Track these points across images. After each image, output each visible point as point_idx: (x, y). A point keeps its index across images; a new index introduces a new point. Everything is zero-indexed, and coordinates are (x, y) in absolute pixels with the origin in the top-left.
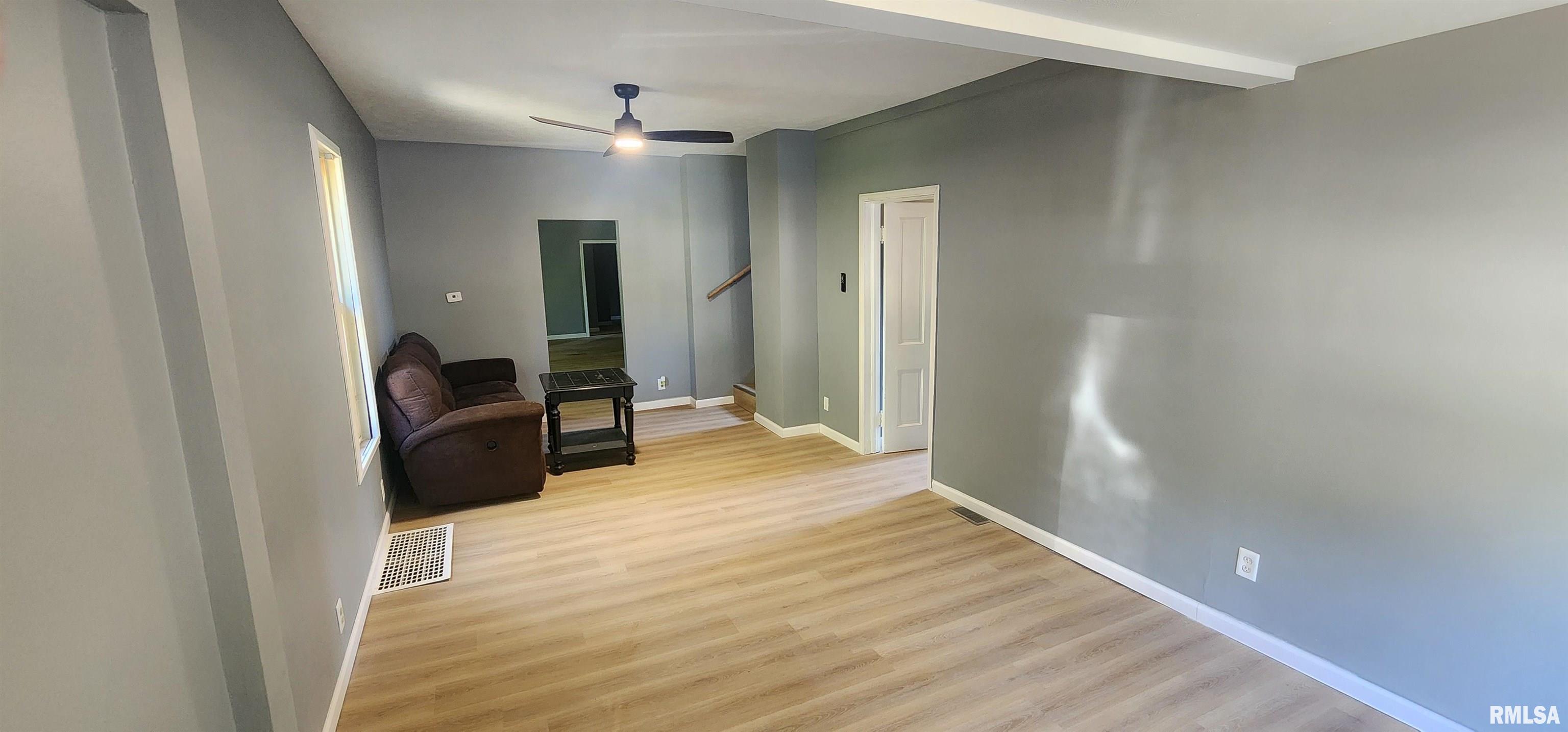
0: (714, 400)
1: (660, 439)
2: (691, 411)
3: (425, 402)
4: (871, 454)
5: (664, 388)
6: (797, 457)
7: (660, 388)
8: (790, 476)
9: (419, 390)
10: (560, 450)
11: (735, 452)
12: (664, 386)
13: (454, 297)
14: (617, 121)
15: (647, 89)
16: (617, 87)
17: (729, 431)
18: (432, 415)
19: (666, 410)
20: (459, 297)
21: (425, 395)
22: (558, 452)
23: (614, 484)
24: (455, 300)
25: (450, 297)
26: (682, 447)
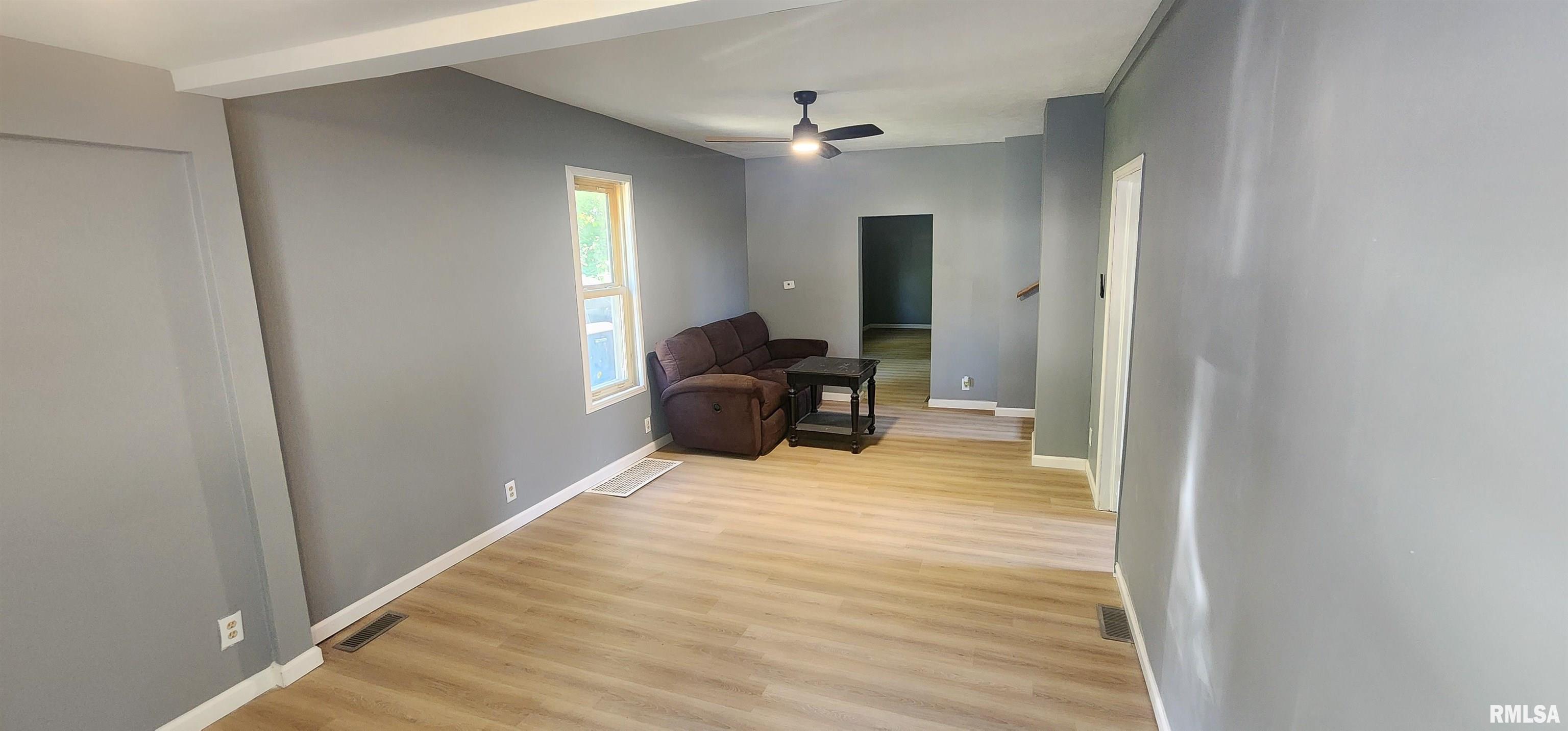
0: (1018, 411)
1: (914, 438)
2: (990, 418)
3: (674, 365)
4: (1109, 511)
5: (968, 389)
6: (1014, 489)
7: (964, 388)
8: (974, 505)
9: (671, 355)
10: (795, 425)
11: (960, 467)
12: (968, 386)
13: (789, 284)
14: (795, 126)
15: (822, 92)
16: (797, 94)
17: (992, 445)
18: (679, 376)
19: (967, 412)
20: (792, 286)
21: (675, 360)
22: (793, 427)
23: (819, 465)
24: (789, 287)
25: (785, 283)
26: (919, 449)
